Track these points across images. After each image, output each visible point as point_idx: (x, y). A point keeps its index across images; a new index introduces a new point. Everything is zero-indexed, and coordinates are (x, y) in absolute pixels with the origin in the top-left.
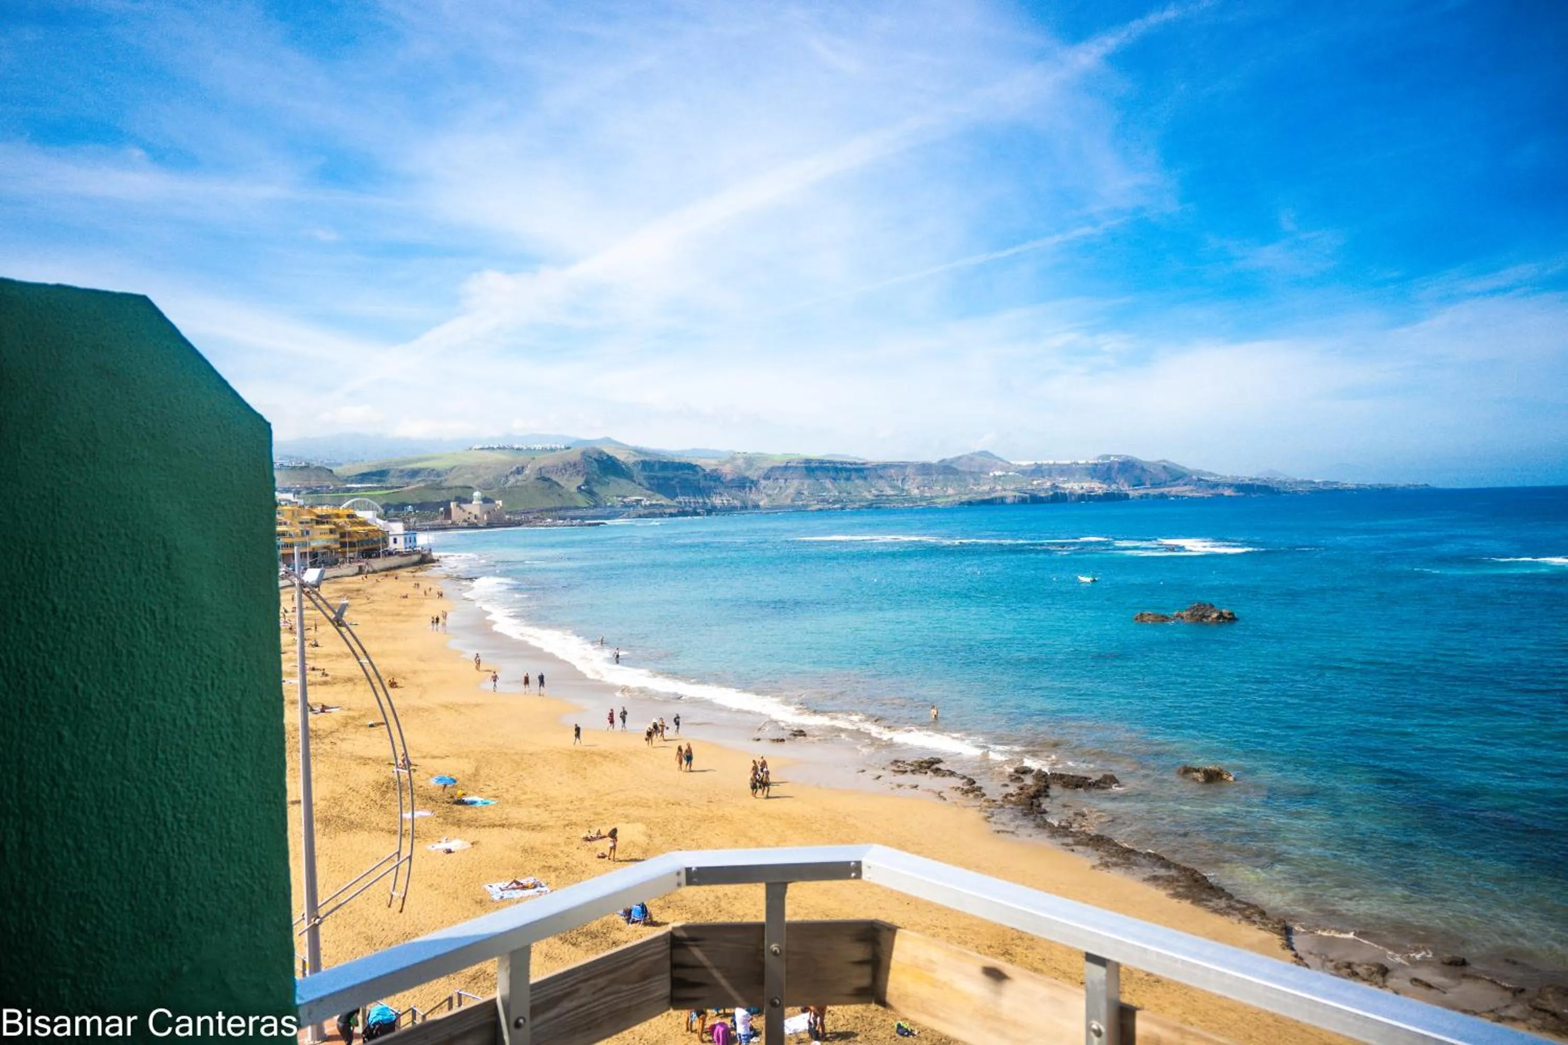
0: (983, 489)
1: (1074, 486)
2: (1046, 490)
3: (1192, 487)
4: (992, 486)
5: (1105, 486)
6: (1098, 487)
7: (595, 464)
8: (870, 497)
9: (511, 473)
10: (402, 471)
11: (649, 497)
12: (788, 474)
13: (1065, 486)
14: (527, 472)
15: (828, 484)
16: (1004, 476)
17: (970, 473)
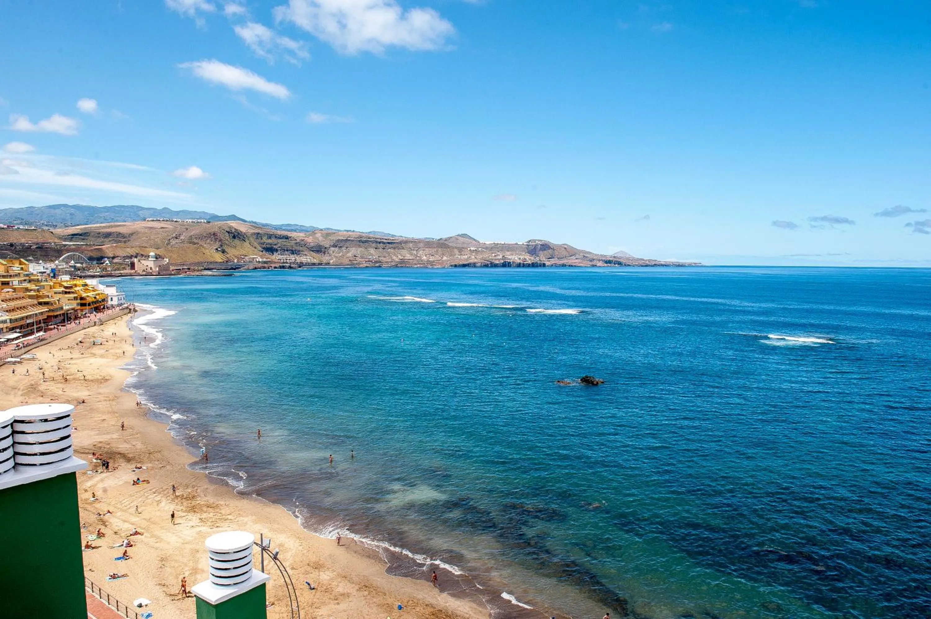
0: (464, 258)
1: (515, 258)
2: (499, 260)
3: (579, 261)
4: (469, 256)
5: (532, 258)
6: (529, 259)
7: (227, 234)
8: (397, 260)
9: (172, 238)
10: (99, 233)
11: (261, 257)
12: (348, 244)
13: (510, 257)
14: (182, 237)
15: (372, 251)
16: (476, 250)
17: (456, 248)
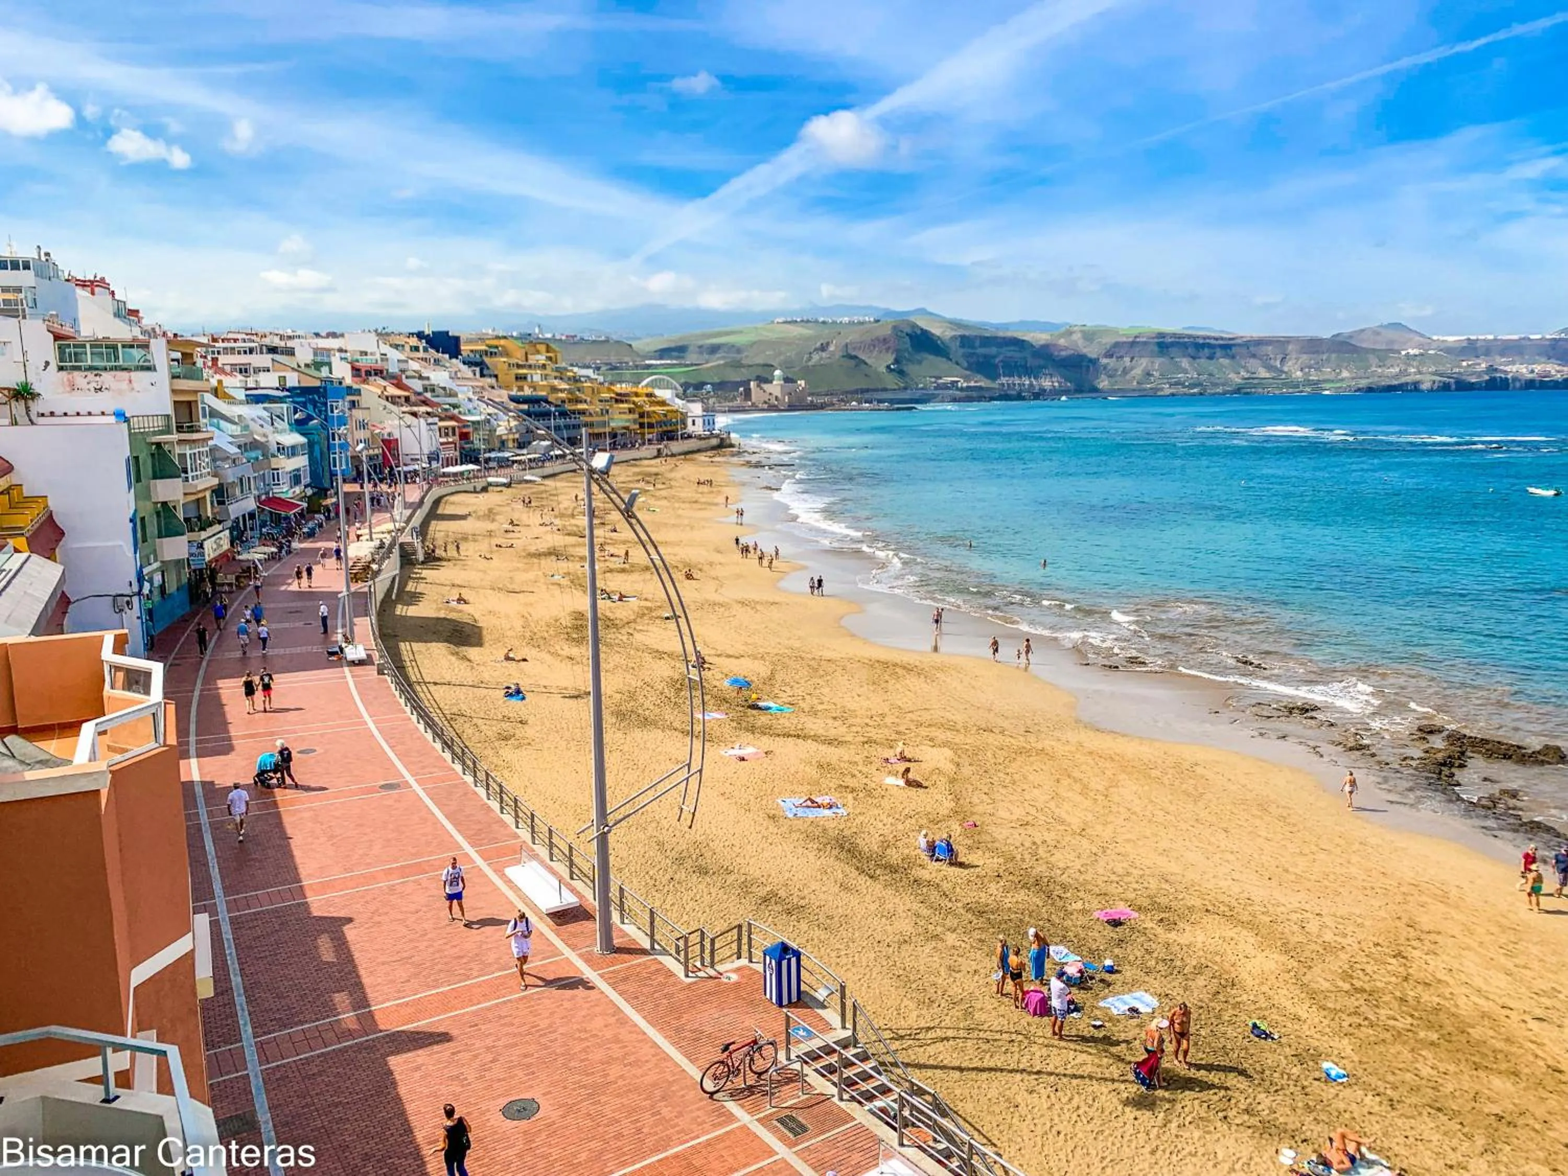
0: (1390, 373)
1: (1520, 370)
2: (1479, 374)
4: (1404, 367)
6: (1556, 370)
7: (908, 339)
8: (1238, 380)
9: (816, 350)
10: (700, 346)
11: (967, 379)
12: (1135, 350)
13: (1508, 368)
14: (832, 348)
15: (1185, 363)
16: (1422, 355)
17: (1374, 351)
